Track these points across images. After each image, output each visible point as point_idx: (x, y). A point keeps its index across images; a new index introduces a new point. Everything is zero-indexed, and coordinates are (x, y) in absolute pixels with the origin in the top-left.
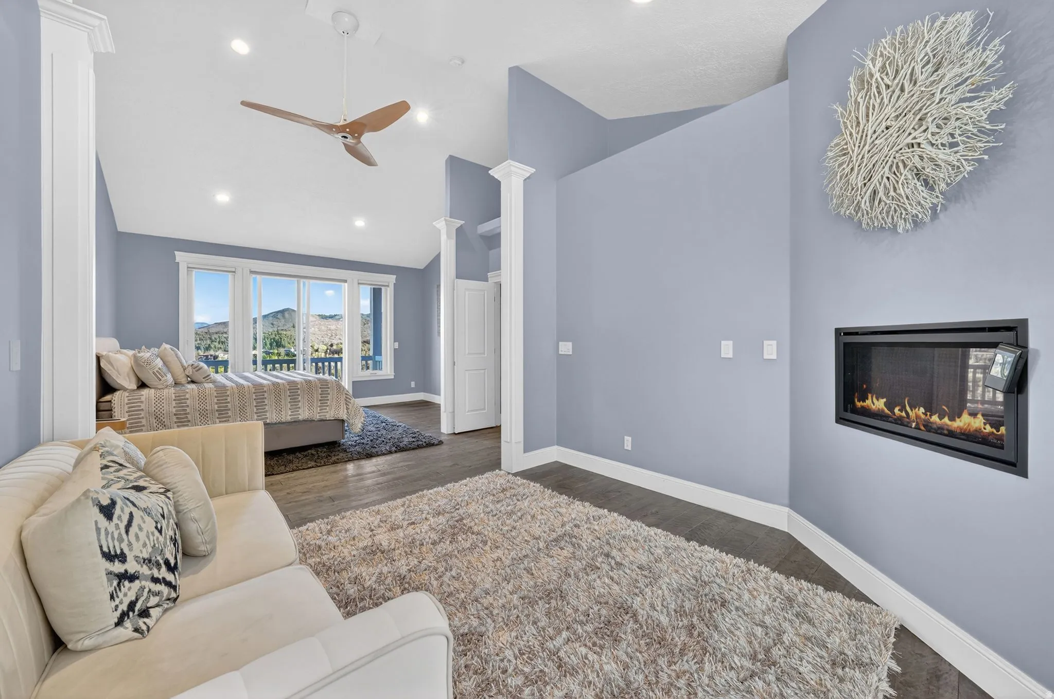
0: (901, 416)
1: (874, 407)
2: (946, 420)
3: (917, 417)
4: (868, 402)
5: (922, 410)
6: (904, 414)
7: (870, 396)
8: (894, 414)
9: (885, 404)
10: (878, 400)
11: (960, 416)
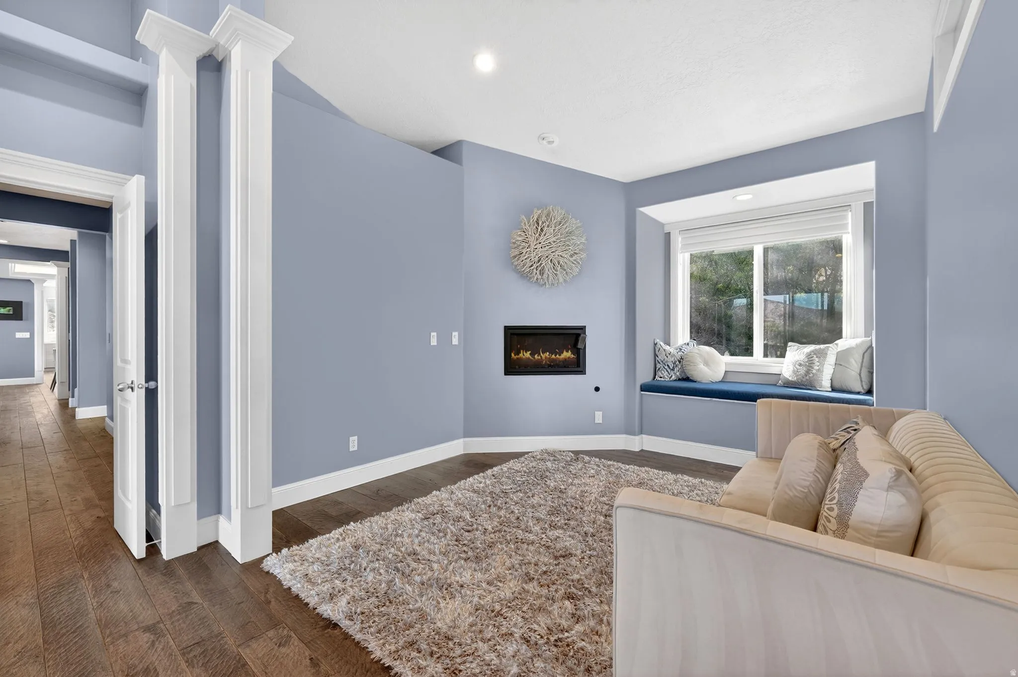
0: (539, 359)
1: (524, 357)
2: (558, 356)
3: (546, 357)
4: (521, 355)
5: (548, 353)
6: (539, 357)
7: (522, 351)
8: (534, 358)
9: (530, 354)
10: (526, 353)
11: (563, 353)
